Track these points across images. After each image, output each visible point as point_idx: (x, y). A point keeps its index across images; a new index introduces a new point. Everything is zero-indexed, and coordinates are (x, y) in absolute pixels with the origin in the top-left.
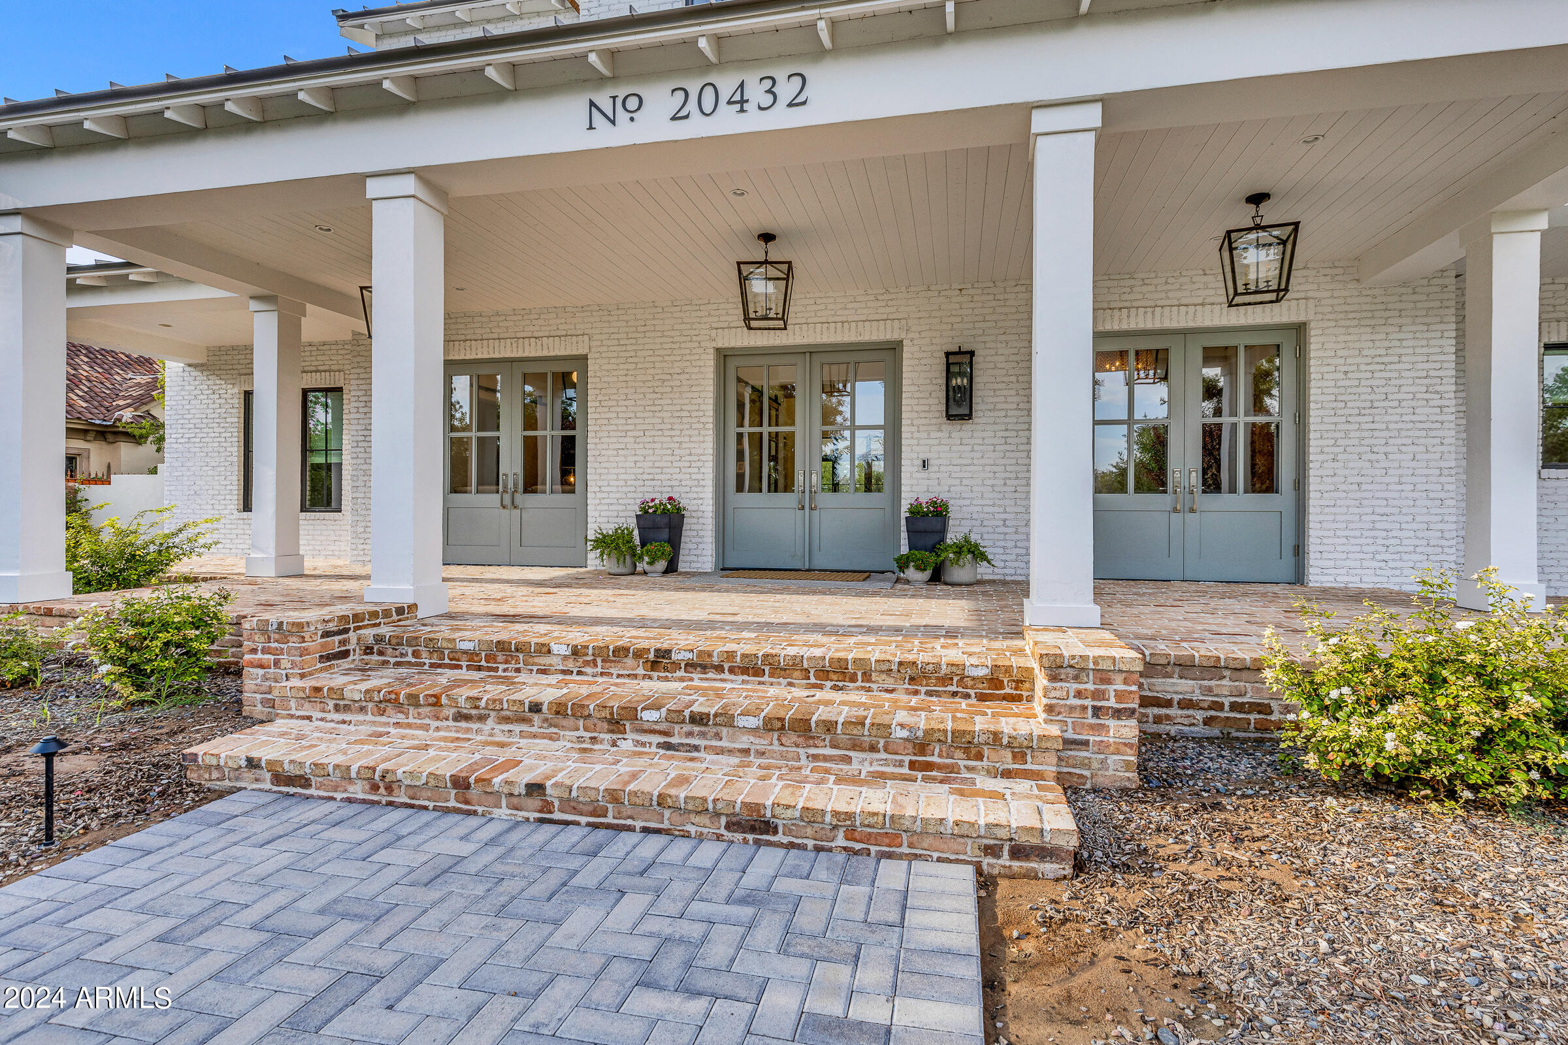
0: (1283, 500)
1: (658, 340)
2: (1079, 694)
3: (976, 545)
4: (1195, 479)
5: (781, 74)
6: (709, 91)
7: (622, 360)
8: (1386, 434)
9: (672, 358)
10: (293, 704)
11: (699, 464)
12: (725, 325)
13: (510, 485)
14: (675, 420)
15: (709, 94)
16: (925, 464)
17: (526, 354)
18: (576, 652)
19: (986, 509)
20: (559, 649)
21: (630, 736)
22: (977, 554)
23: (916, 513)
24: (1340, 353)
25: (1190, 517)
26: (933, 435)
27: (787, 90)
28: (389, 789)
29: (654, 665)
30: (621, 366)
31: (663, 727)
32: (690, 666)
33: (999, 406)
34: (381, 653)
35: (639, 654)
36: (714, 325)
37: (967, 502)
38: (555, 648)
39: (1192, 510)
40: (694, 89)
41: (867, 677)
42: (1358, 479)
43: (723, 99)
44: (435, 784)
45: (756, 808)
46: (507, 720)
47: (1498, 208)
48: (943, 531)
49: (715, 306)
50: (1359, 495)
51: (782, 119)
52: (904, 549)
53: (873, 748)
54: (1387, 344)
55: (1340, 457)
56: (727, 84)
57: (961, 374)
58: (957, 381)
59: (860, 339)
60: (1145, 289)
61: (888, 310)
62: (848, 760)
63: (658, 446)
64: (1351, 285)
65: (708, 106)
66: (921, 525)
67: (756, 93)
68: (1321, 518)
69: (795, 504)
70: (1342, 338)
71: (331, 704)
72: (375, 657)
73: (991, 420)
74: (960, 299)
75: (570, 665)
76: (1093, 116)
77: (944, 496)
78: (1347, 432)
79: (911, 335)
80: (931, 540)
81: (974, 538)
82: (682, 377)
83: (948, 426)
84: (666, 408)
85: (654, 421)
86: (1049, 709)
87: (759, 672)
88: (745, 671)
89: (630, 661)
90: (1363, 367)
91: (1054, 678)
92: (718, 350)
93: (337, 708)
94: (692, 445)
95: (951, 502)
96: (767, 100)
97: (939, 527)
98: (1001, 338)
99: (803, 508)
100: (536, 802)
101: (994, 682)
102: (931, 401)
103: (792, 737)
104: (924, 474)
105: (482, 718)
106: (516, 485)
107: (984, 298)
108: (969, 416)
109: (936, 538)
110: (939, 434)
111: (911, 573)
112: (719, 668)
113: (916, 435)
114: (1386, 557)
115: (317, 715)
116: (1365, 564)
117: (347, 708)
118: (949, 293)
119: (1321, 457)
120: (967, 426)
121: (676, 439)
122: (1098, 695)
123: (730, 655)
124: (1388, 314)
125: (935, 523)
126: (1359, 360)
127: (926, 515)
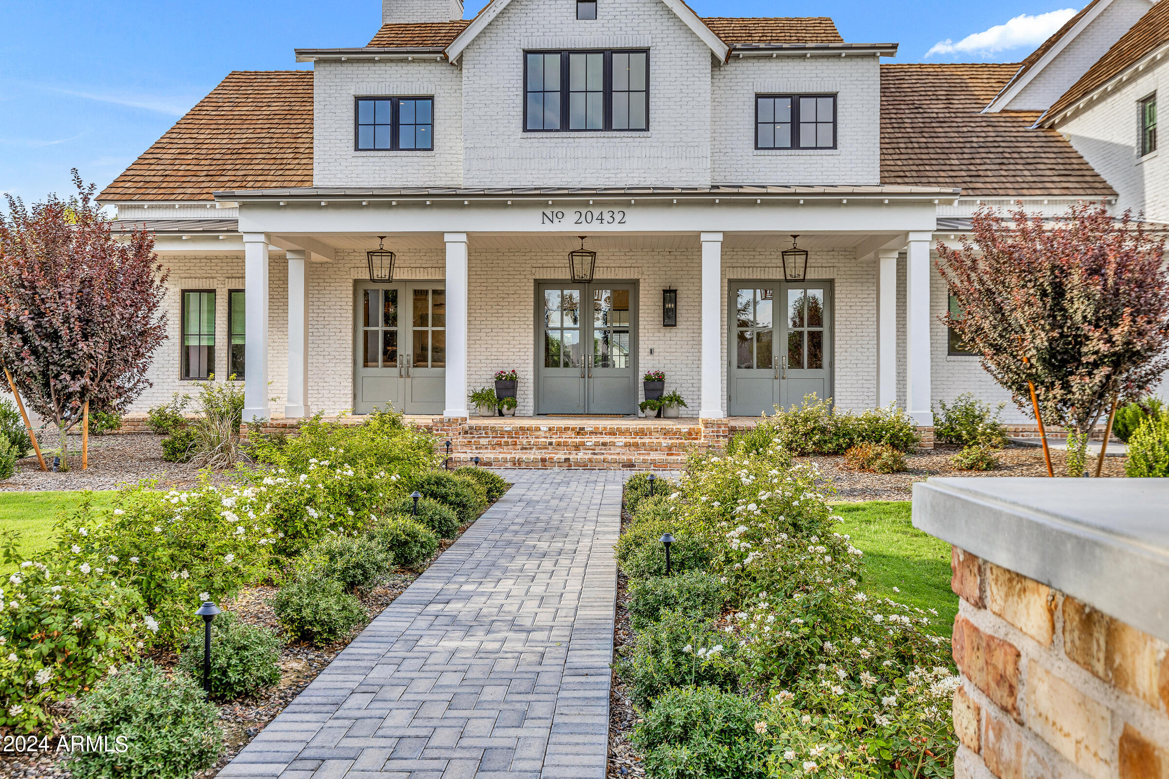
0: (823, 373)
1: (500, 273)
2: (713, 432)
3: (679, 397)
4: (786, 360)
5: (616, 210)
6: (589, 214)
7: (478, 284)
8: (867, 338)
9: (510, 284)
10: (459, 447)
11: (525, 350)
12: (540, 265)
13: (405, 362)
14: (511, 323)
15: (589, 215)
16: (651, 352)
17: (418, 278)
18: (550, 429)
19: (684, 377)
20: (544, 429)
21: (582, 451)
22: (681, 402)
23: (648, 380)
24: (849, 296)
25: (782, 381)
26: (656, 334)
27: (618, 217)
28: (519, 464)
29: (578, 433)
30: (478, 288)
31: (593, 447)
32: (591, 433)
33: (690, 319)
34: (471, 434)
35: (573, 429)
36: (534, 265)
37: (673, 373)
38: (542, 429)
39: (783, 378)
40: (584, 212)
41: (650, 434)
42: (856, 362)
43: (595, 218)
44: (535, 461)
45: (630, 460)
46: (540, 448)
47: (882, 247)
48: (662, 390)
49: (534, 254)
50: (856, 370)
51: (615, 228)
52: (642, 399)
53: (656, 450)
54: (868, 292)
55: (849, 350)
56: (596, 212)
57: (670, 302)
58: (669, 306)
59: (617, 278)
60: (761, 257)
61: (631, 261)
62: (649, 454)
63: (501, 338)
64: (853, 261)
65: (589, 220)
66: (652, 386)
67: (607, 217)
68: (841, 382)
69: (579, 375)
70: (849, 288)
71: (474, 447)
72: (469, 435)
73: (686, 327)
74: (669, 257)
75: (547, 435)
76: (720, 237)
77: (661, 370)
78: (851, 337)
79: (644, 277)
80: (656, 394)
81: (678, 393)
82: (514, 296)
83: (664, 330)
84: (505, 315)
85: (497, 323)
86: (705, 436)
87: (615, 434)
88: (610, 434)
89: (569, 432)
90: (858, 304)
91: (706, 427)
92: (535, 280)
93: (477, 448)
94: (520, 338)
95: (666, 373)
96: (611, 220)
97: (660, 387)
98: (691, 280)
99: (584, 377)
100: (567, 464)
101: (690, 433)
102: (654, 315)
103: (632, 448)
104: (651, 357)
105: (531, 449)
106: (408, 362)
107: (682, 257)
108: (675, 325)
109: (659, 393)
110: (659, 334)
111: (648, 411)
112: (601, 433)
113: (647, 335)
114: (867, 402)
115: (469, 451)
116: (860, 405)
117: (480, 448)
118: (664, 253)
119: (840, 350)
120: (674, 330)
121: (511, 334)
122: (718, 432)
123: (605, 428)
124: (868, 277)
125: (658, 385)
126: (856, 300)
127: (654, 380)
